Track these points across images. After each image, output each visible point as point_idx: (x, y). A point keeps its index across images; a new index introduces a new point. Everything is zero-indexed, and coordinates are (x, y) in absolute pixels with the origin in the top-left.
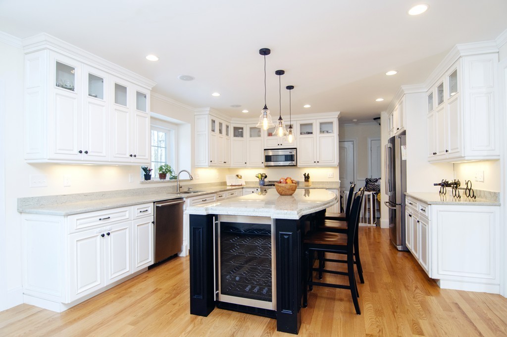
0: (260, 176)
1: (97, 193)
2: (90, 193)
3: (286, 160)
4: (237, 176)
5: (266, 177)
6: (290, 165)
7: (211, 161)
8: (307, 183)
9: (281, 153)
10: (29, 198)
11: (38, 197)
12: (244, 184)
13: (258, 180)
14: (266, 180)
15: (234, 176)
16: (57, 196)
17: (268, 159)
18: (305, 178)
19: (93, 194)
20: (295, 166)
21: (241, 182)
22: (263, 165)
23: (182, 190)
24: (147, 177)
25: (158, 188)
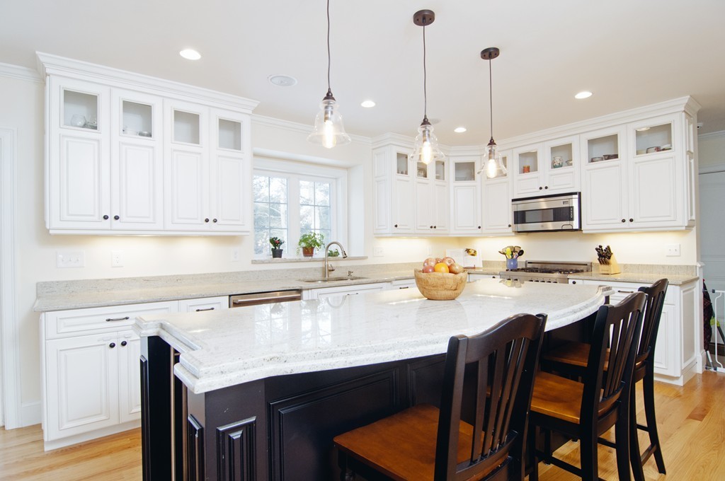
0: (509, 251)
1: (166, 276)
2: (153, 277)
3: (556, 219)
4: (468, 251)
5: (521, 253)
6: (564, 228)
7: (396, 226)
8: (604, 267)
9: (543, 204)
10: (52, 282)
11: (67, 281)
12: (479, 264)
13: (503, 258)
14: (522, 259)
15: (462, 250)
16: (97, 280)
17: (520, 217)
18: (600, 255)
19: (159, 278)
20: (576, 230)
21: (476, 262)
22: (510, 230)
23: (333, 275)
24: (277, 253)
25: (288, 270)
